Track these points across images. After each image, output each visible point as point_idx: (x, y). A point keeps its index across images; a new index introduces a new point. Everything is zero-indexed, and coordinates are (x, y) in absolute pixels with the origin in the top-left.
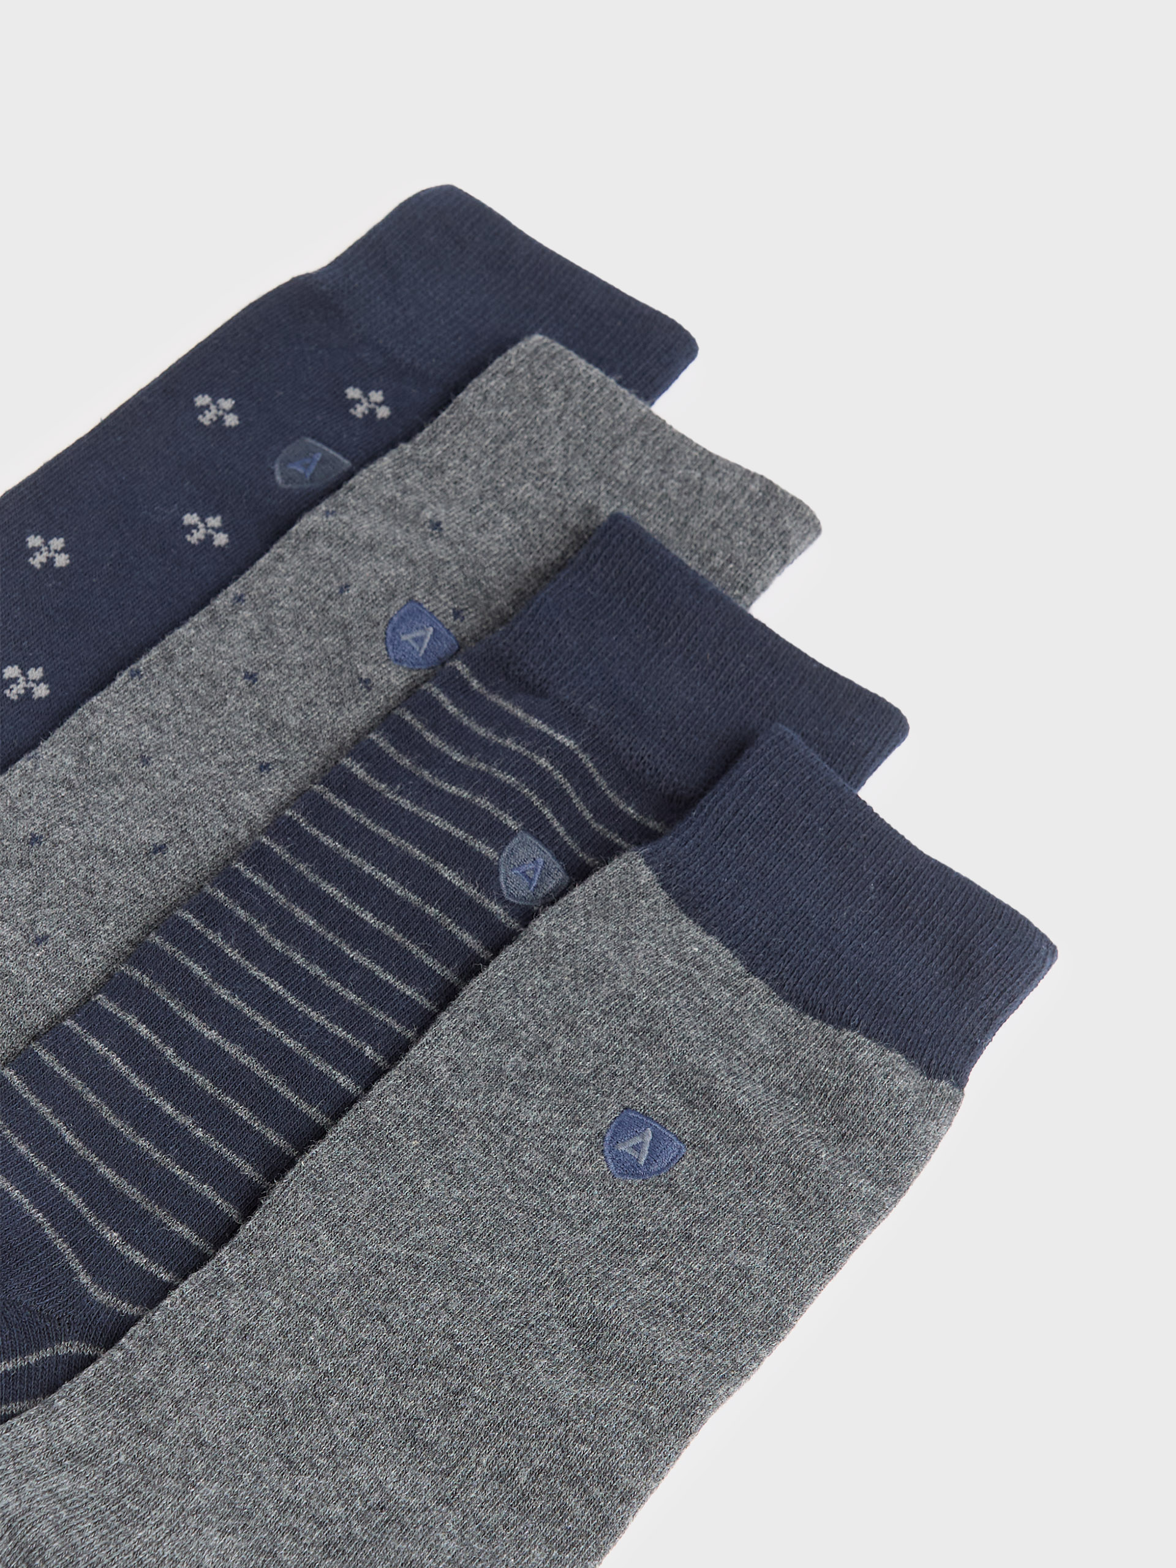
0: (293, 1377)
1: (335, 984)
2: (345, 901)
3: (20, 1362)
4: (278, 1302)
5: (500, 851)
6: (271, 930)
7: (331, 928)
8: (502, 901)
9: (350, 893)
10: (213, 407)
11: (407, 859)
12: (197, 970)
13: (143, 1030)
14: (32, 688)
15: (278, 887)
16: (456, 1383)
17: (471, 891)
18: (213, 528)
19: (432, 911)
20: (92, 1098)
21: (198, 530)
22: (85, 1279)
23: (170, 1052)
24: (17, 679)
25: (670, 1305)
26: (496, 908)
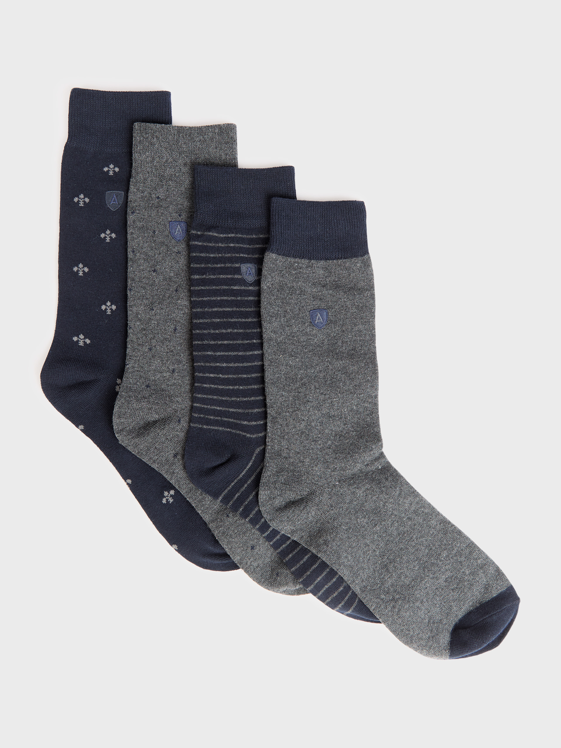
0: (302, 426)
1: (236, 331)
2: (221, 310)
3: (252, 461)
4: (287, 414)
5: (241, 275)
6: (214, 329)
7: (223, 318)
8: (251, 285)
9: (220, 307)
10: (80, 200)
11: (224, 290)
12: (209, 353)
13: (212, 375)
14: (111, 308)
15: (206, 318)
16: (329, 401)
17: (243, 288)
18: (109, 234)
19: (239, 298)
20: (215, 397)
21: (107, 237)
22: (248, 435)
23: (221, 376)
24: (106, 308)
25: (352, 350)
26: (251, 288)
